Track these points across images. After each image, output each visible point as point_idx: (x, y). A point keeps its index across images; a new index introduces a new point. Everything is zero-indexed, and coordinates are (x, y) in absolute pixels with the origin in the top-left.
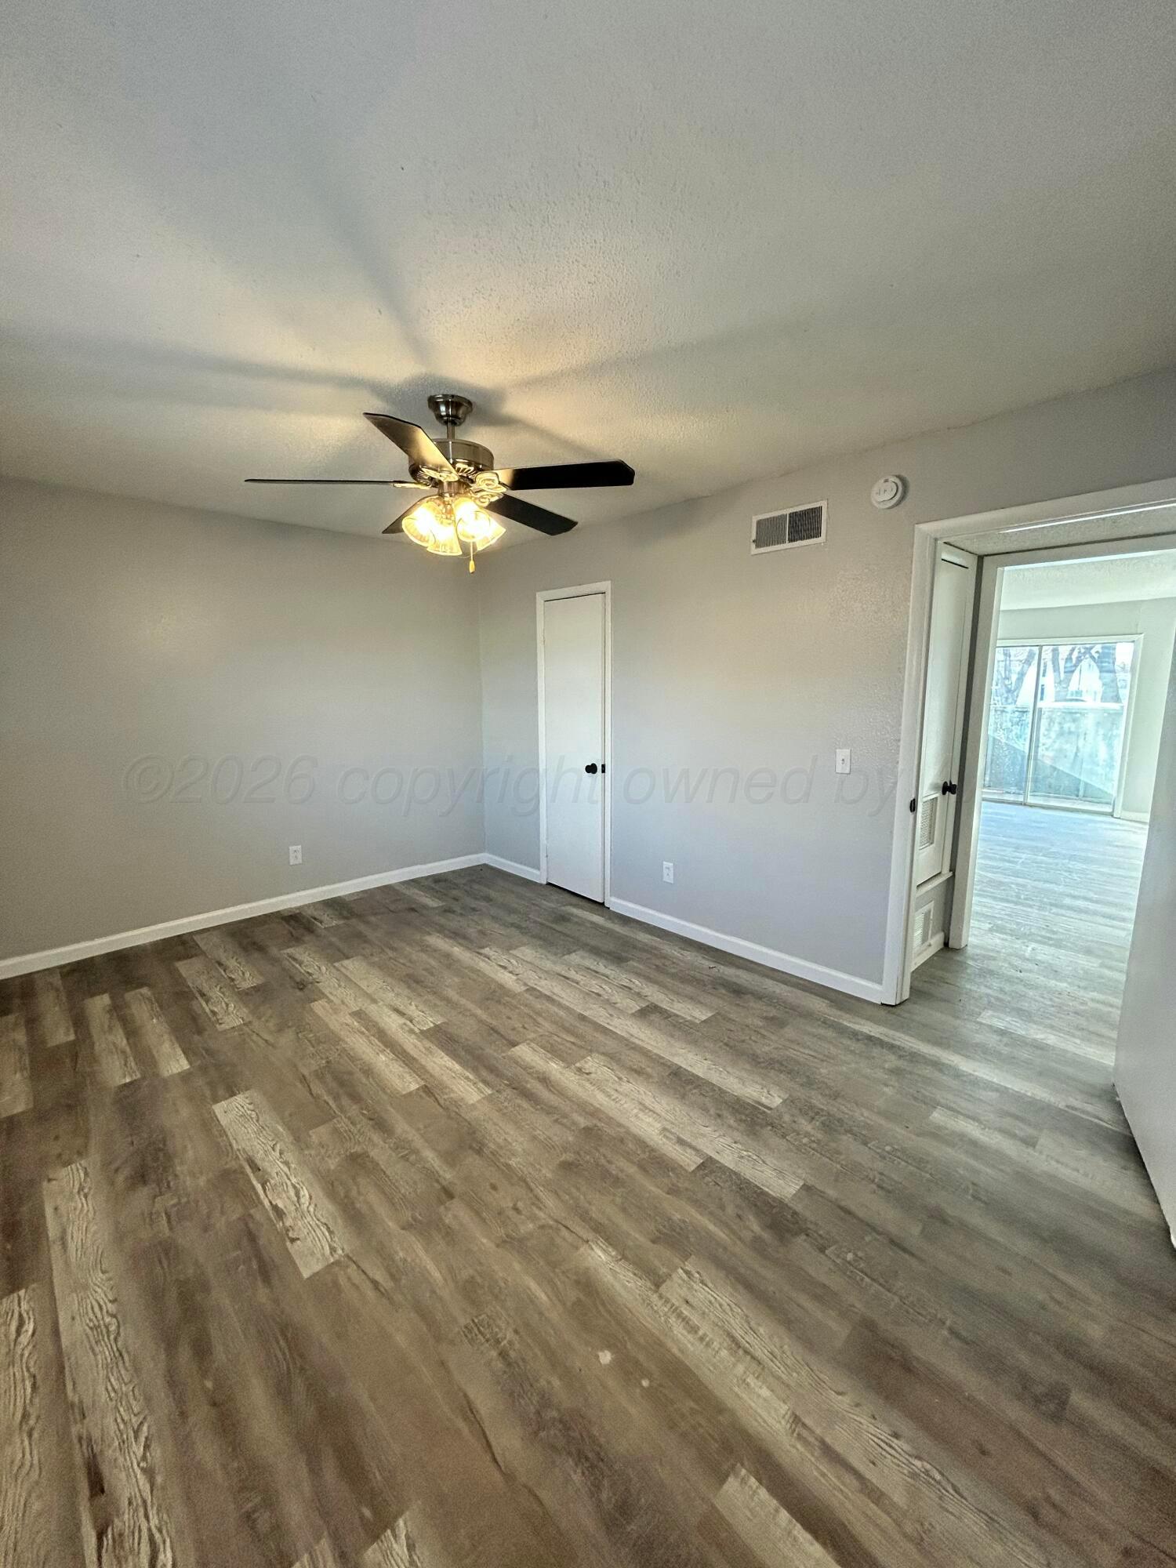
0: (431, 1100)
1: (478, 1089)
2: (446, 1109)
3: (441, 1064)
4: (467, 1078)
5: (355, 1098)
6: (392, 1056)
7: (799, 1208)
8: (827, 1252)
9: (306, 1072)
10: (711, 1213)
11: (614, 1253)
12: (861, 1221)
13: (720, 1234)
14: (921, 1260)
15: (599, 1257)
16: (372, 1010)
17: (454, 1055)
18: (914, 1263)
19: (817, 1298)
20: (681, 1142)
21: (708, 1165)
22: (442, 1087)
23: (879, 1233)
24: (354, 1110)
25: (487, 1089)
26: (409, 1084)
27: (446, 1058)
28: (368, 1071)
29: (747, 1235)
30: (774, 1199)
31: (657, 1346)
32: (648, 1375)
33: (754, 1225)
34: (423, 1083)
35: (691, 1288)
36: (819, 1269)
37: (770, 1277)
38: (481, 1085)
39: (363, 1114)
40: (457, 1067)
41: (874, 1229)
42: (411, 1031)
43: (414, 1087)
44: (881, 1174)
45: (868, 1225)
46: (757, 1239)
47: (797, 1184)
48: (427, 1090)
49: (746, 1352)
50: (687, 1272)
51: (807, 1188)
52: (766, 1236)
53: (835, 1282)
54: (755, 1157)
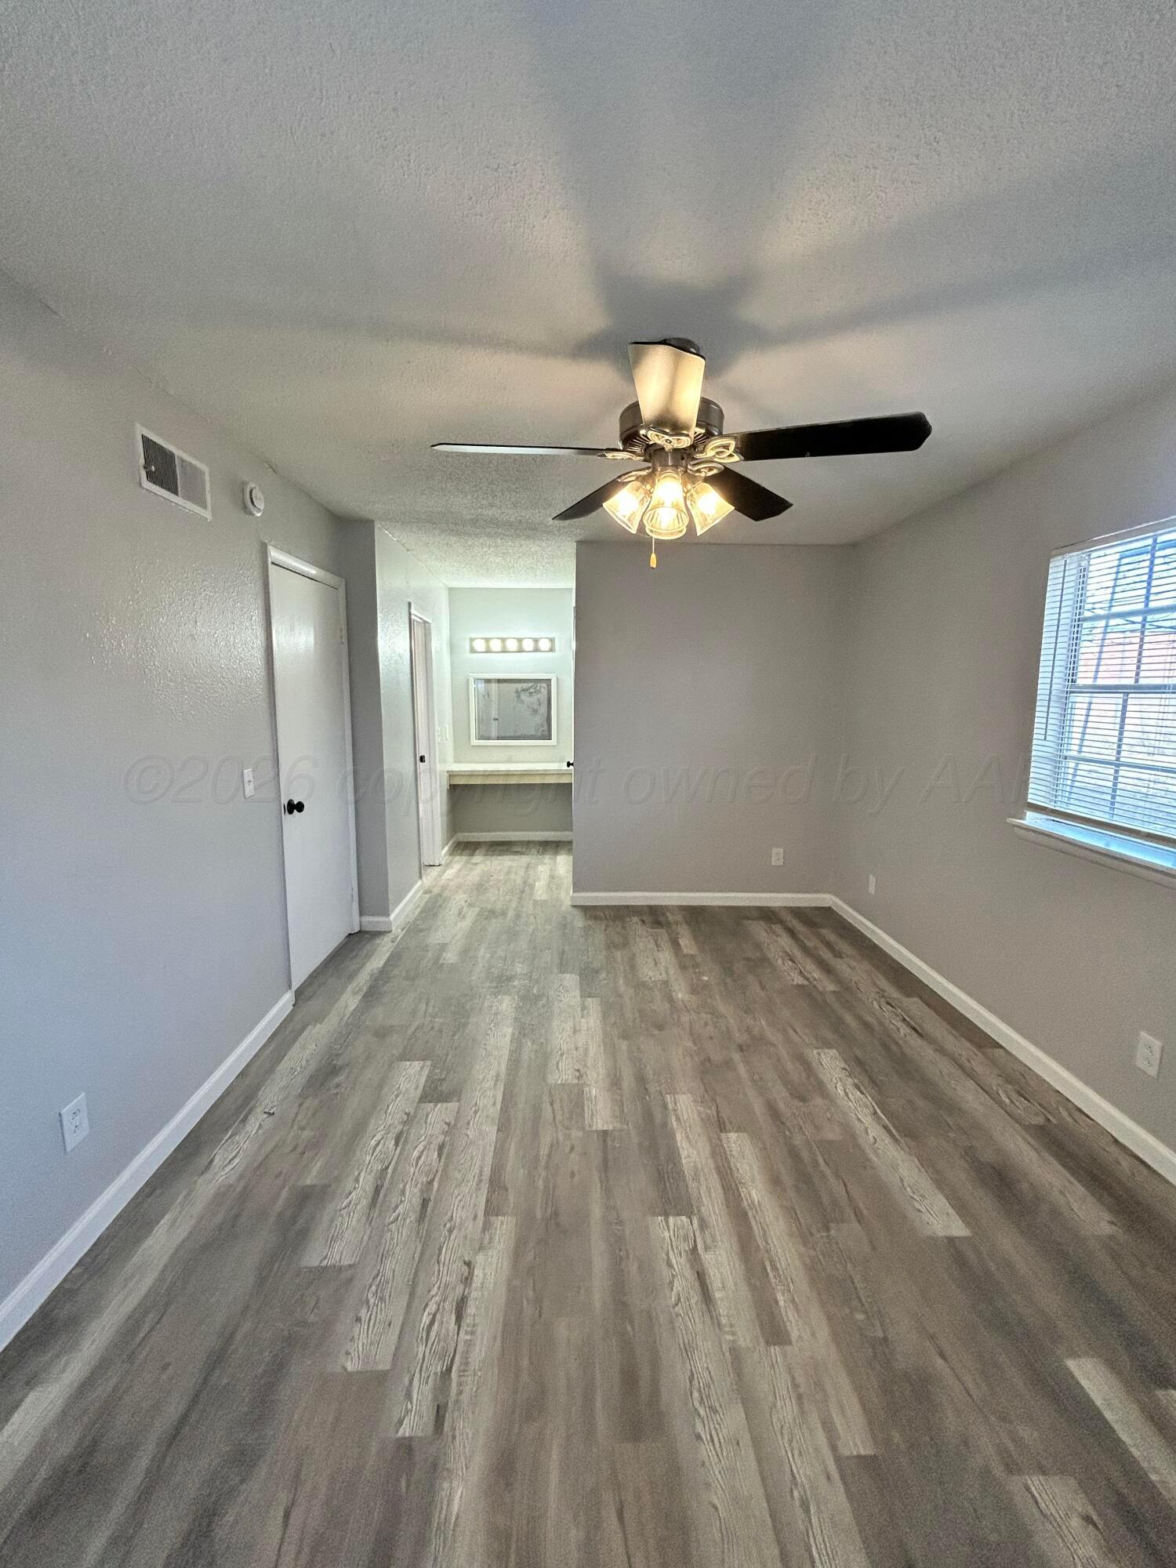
0: (723, 1114)
1: (676, 1104)
2: (714, 1100)
3: (692, 1151)
4: (678, 1119)
5: (794, 1154)
6: (743, 1192)
9: (855, 1225)
16: (745, 1333)
17: (673, 1155)
22: (705, 1121)
24: (798, 1141)
25: (669, 1101)
26: (734, 1140)
27: (684, 1154)
28: (775, 1182)
34: (723, 1135)
38: (670, 1107)
39: (789, 1130)
40: (679, 1137)
42: (703, 1225)
43: (733, 1136)
48: (722, 1127)
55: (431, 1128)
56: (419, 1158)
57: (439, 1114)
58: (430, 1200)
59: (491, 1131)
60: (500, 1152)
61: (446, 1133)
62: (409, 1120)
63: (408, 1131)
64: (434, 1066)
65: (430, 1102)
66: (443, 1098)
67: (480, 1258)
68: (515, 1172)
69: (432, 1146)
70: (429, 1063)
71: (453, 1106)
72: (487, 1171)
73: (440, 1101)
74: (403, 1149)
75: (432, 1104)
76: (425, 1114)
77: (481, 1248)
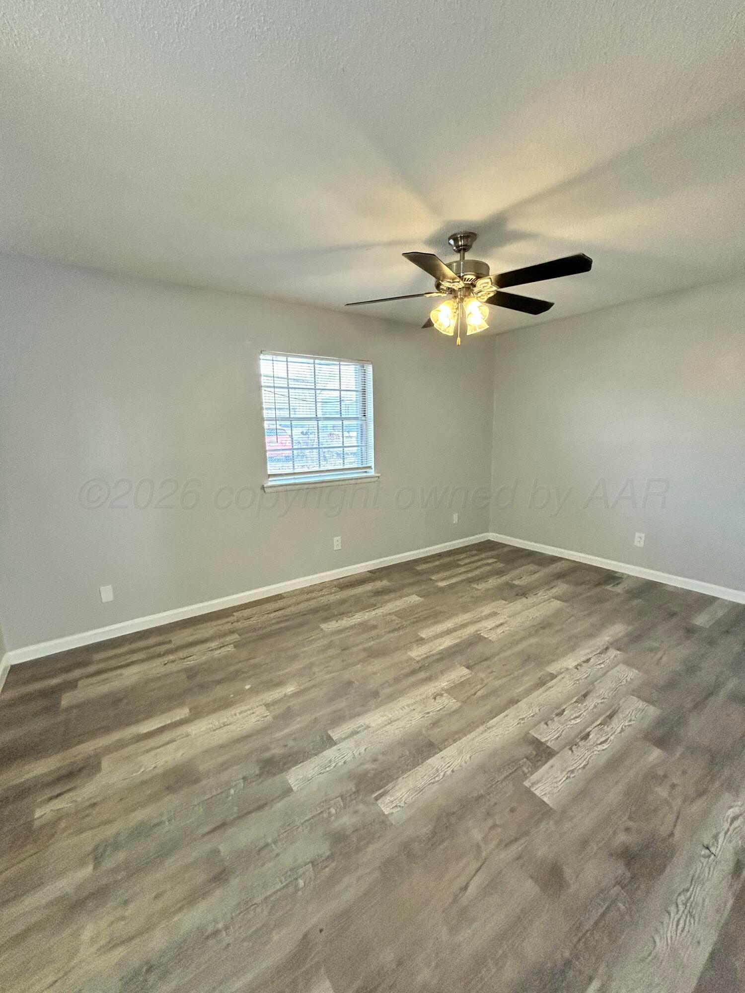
7: (278, 779)
8: (242, 781)
10: (295, 733)
11: (289, 693)
12: (250, 812)
13: (279, 735)
14: (204, 835)
15: (290, 689)
18: (206, 829)
19: (222, 764)
20: (354, 733)
21: (329, 742)
23: (235, 819)
29: (273, 746)
30: (289, 768)
31: (241, 701)
32: (234, 697)
33: (277, 751)
35: (258, 716)
36: (237, 772)
37: (245, 748)
41: (240, 817)
44: (278, 855)
45: (246, 814)
46: (268, 749)
47: (295, 786)
49: (221, 727)
50: (266, 716)
51: (289, 791)
52: (267, 755)
53: (224, 777)
54: (327, 769)
55: (559, 729)
56: (577, 717)
57: (548, 735)
58: (581, 696)
59: (522, 704)
60: (528, 692)
61: (552, 719)
62: (572, 745)
63: (577, 736)
64: (525, 776)
65: (548, 747)
66: (537, 744)
67: (570, 667)
68: (528, 681)
69: (566, 718)
70: (527, 784)
71: (534, 733)
72: (541, 690)
73: (542, 743)
74: (585, 729)
75: (549, 744)
76: (558, 741)
77: (568, 669)
